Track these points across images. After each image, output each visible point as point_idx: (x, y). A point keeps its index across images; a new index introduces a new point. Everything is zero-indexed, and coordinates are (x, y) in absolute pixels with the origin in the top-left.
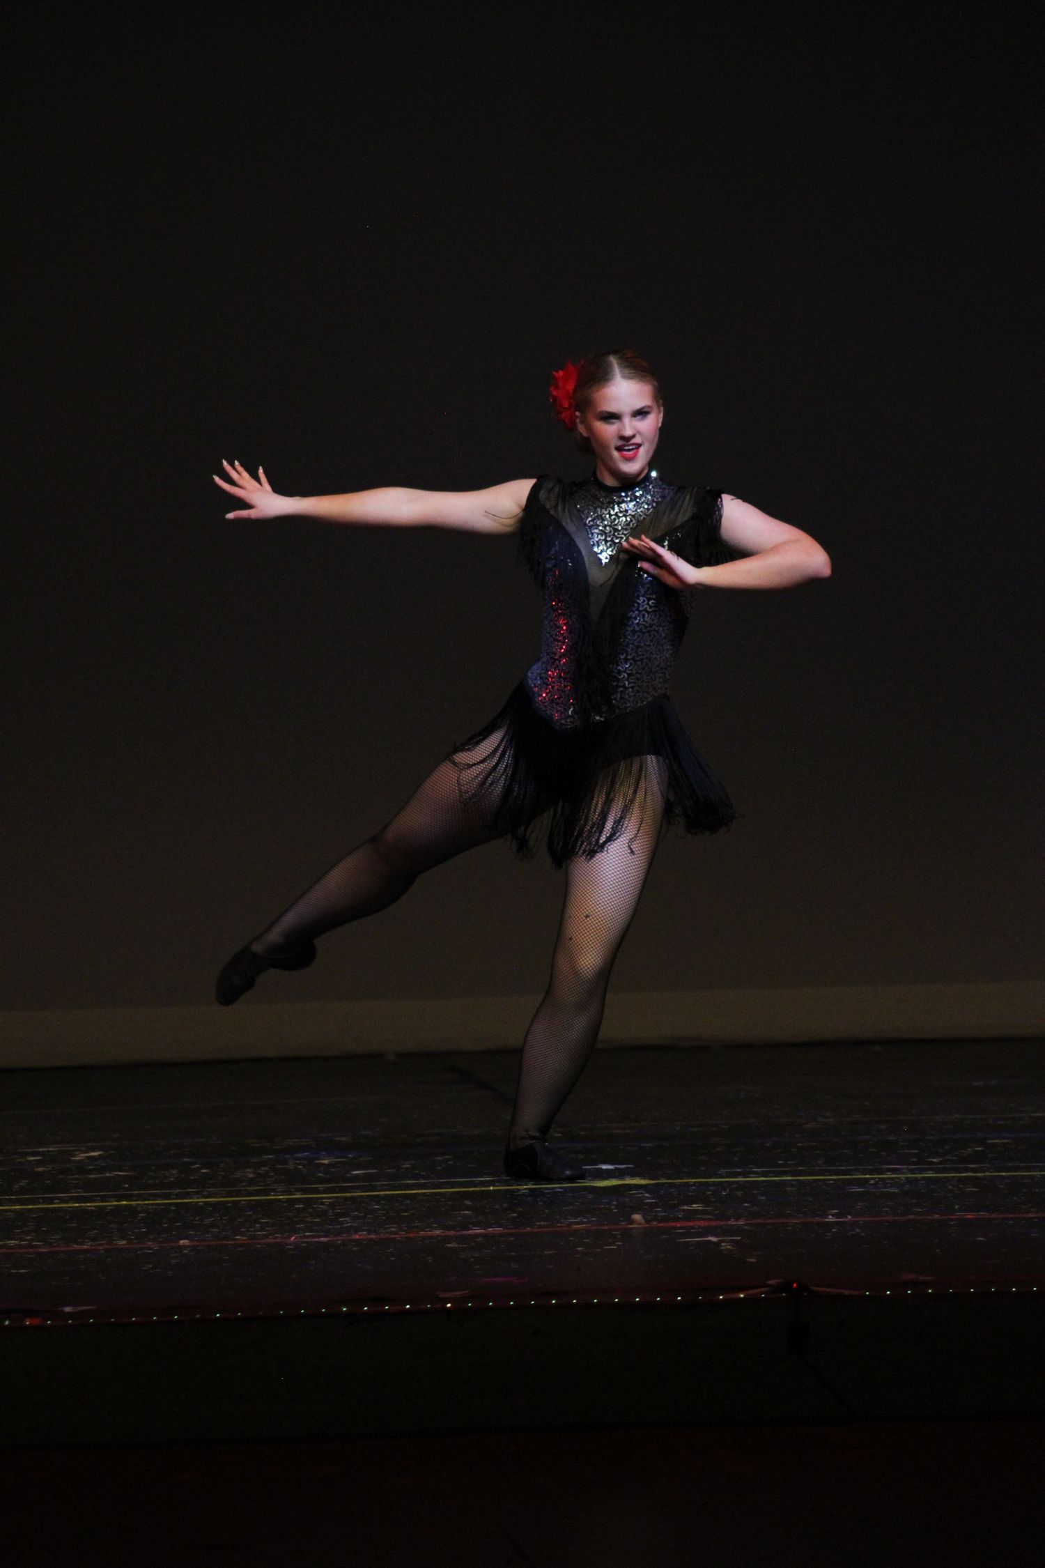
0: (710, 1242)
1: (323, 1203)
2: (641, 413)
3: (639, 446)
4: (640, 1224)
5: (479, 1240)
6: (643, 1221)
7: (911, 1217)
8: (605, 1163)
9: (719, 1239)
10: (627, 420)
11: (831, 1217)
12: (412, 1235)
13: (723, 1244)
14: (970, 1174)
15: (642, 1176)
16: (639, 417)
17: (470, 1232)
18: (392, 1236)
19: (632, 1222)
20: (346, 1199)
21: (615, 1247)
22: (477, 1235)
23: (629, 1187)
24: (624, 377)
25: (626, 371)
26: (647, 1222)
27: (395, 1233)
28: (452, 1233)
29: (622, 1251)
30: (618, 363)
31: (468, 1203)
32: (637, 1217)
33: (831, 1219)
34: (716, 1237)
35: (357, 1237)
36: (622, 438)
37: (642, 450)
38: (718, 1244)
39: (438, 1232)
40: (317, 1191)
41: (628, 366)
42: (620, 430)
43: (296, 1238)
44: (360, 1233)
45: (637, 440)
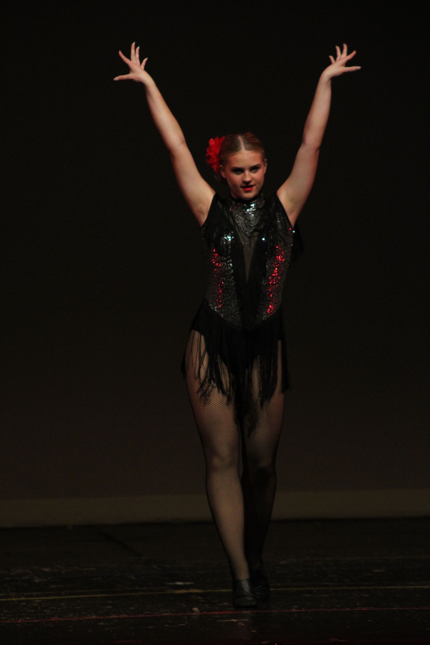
0: (233, 622)
1: (36, 603)
2: (254, 169)
3: (252, 186)
4: (197, 613)
5: (115, 621)
6: (199, 611)
7: (334, 609)
8: (179, 581)
9: (238, 620)
10: (247, 172)
11: (294, 609)
12: (81, 619)
13: (239, 623)
14: (365, 588)
15: (198, 588)
16: (253, 171)
17: (111, 617)
18: (71, 619)
19: (193, 612)
20: (47, 600)
21: (184, 625)
22: (114, 619)
23: (192, 594)
24: (247, 149)
25: (248, 146)
26: (201, 611)
27: (73, 618)
28: (101, 618)
29: (188, 627)
30: (243, 141)
31: (110, 602)
32: (196, 609)
33: (294, 610)
34: (236, 619)
35: (53, 620)
36: (244, 182)
37: (254, 188)
38: (237, 623)
39: (94, 617)
40: (32, 596)
41: (248, 143)
42: (243, 178)
43: (22, 620)
44: (54, 617)
45: (252, 183)
